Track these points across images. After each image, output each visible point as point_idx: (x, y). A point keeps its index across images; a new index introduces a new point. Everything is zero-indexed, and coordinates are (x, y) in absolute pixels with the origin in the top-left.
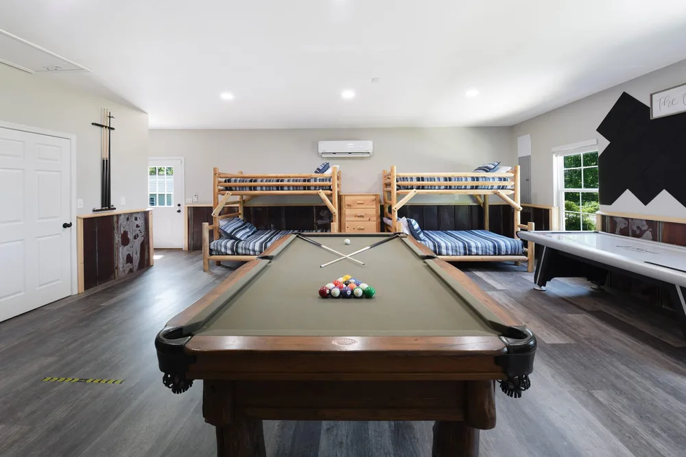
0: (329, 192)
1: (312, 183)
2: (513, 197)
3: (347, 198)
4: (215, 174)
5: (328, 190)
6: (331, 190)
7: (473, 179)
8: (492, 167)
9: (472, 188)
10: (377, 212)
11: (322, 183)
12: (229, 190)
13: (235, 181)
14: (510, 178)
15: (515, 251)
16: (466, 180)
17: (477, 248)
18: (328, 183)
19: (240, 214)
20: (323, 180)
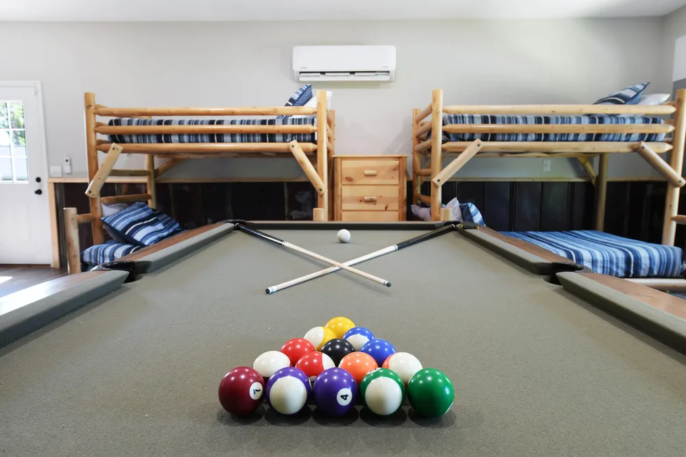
0: (311, 146)
1: (279, 126)
2: (669, 157)
3: (346, 164)
4: (88, 107)
5: (309, 142)
6: (315, 142)
7: (592, 118)
8: (631, 94)
9: (589, 138)
10: (400, 192)
11: (297, 127)
12: (117, 142)
13: (130, 123)
14: (664, 116)
15: (667, 269)
16: (579, 120)
17: (594, 262)
18: (309, 127)
19: (150, 197)
20: (299, 122)
